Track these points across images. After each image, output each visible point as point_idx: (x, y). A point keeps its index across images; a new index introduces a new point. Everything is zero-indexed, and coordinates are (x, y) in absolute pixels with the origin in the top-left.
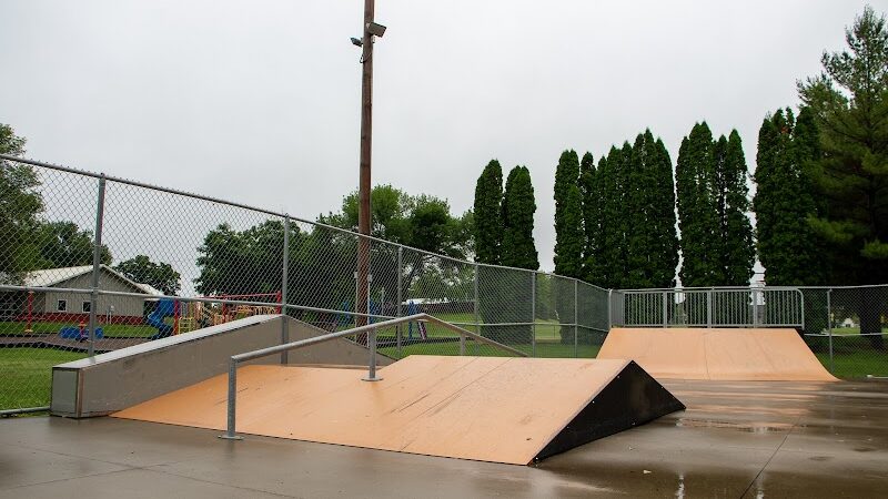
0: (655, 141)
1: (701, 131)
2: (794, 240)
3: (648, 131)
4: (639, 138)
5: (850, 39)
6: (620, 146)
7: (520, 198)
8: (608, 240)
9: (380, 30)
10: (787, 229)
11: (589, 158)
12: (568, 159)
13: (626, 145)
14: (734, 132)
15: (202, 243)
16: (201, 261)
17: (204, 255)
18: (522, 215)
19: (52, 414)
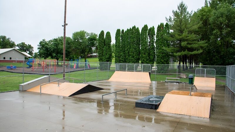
0: (136, 28)
1: (146, 27)
2: (162, 51)
3: (135, 26)
4: (133, 28)
5: (178, 8)
6: (129, 29)
7: (108, 39)
8: (126, 49)
9: (67, 24)
10: (161, 49)
11: (123, 31)
12: (118, 31)
13: (130, 28)
14: (153, 27)
15: (39, 44)
16: (38, 48)
17: (39, 47)
18: (108, 43)
19: (19, 91)
